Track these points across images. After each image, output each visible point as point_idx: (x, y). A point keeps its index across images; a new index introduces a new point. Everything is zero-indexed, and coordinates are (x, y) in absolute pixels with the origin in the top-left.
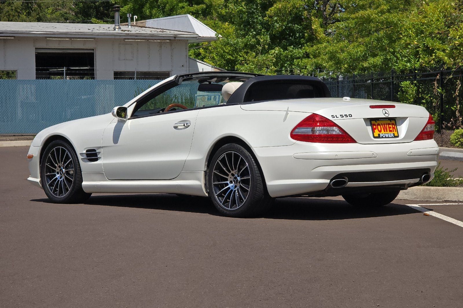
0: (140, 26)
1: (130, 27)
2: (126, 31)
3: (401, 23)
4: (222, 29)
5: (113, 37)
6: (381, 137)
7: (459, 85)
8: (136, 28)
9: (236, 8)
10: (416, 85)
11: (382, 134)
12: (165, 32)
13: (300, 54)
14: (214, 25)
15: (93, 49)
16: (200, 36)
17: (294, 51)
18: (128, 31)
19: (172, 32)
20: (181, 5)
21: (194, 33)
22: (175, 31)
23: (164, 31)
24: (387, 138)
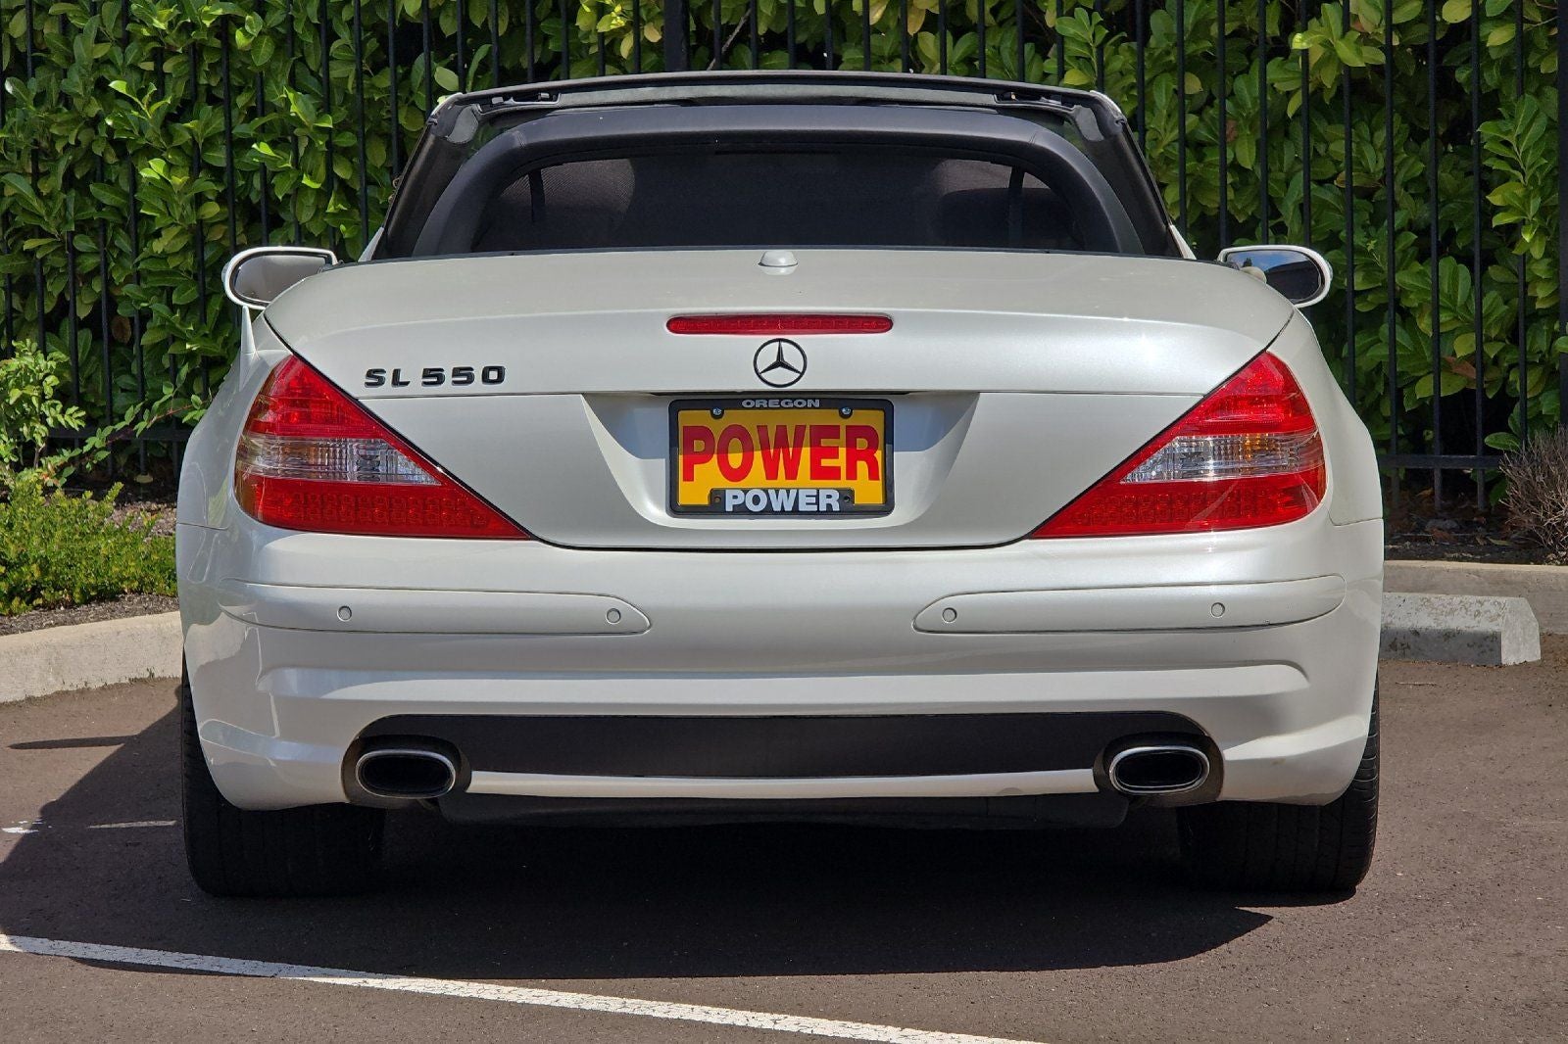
6: (729, 508)
11: (746, 491)
24: (782, 514)
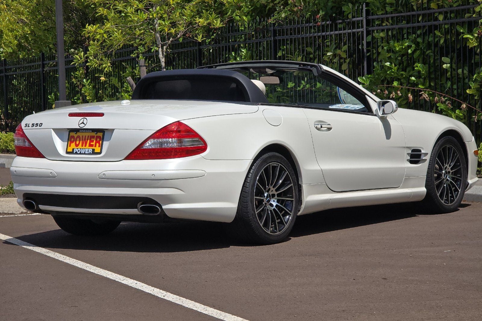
6: (74, 152)
24: (83, 154)
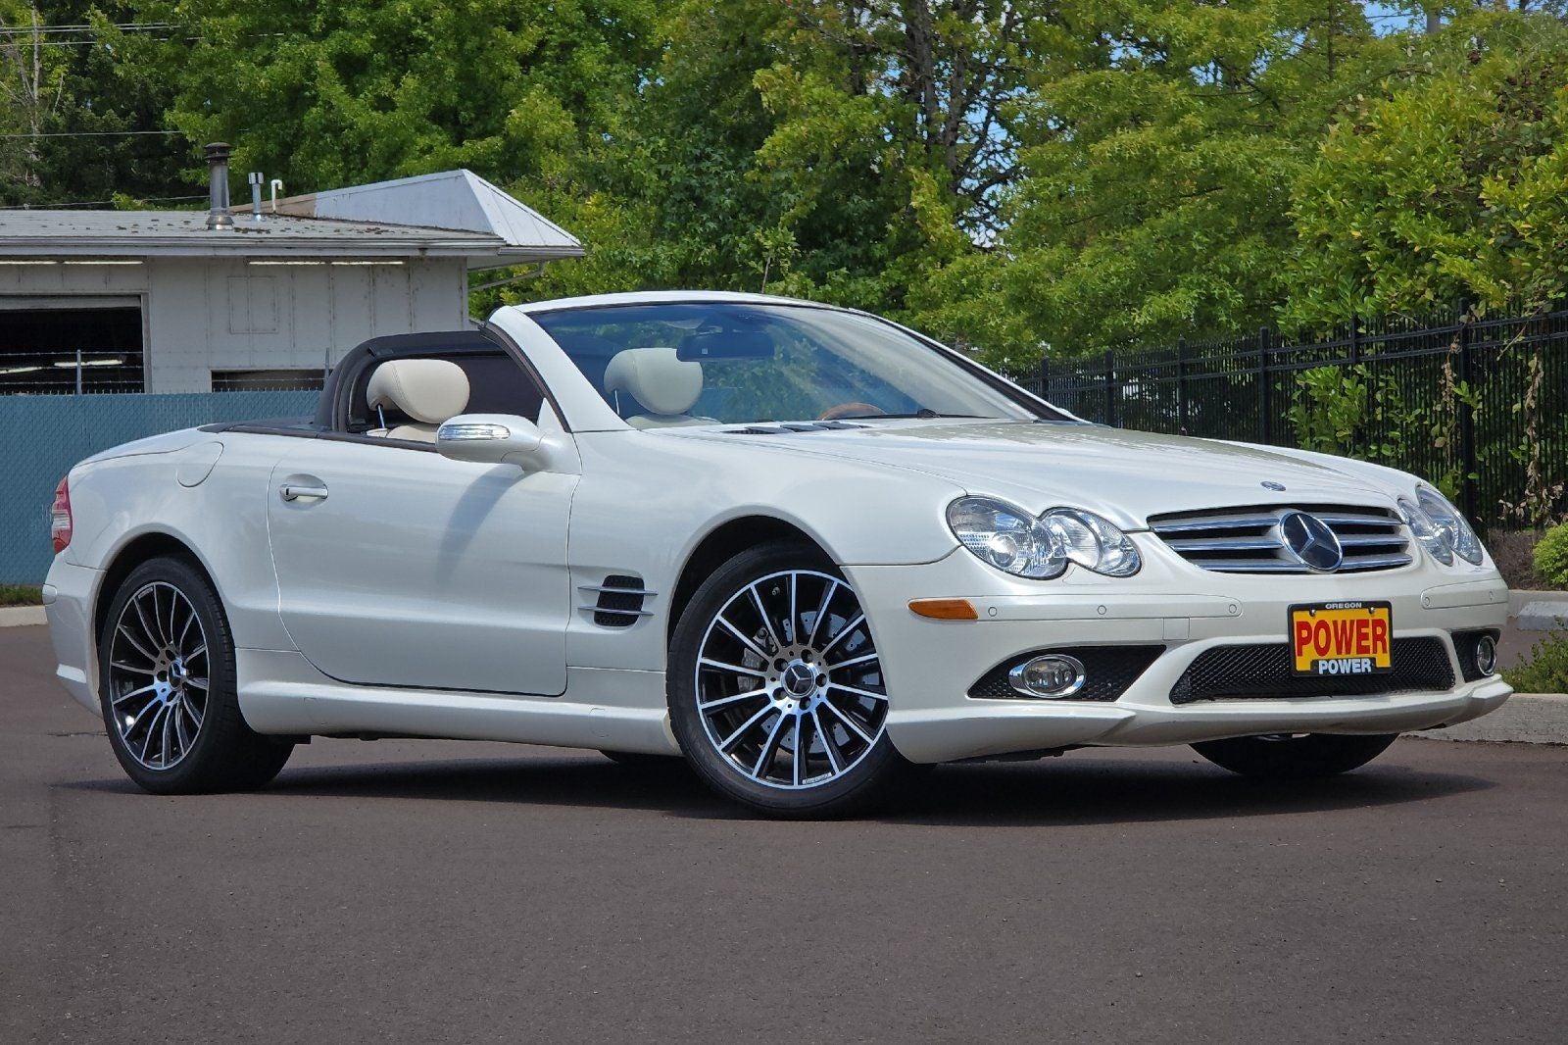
0: (292, 216)
1: (259, 217)
2: (251, 230)
3: (1258, 172)
4: (575, 219)
5: (210, 253)
7: (1539, 372)
8: (282, 222)
9: (645, 143)
10: (1361, 380)
12: (387, 231)
13: (870, 297)
14: (549, 207)
15: (139, 297)
16: (508, 242)
17: (852, 286)
18: (259, 231)
19: (412, 233)
20: (422, 141)
21: (487, 234)
22: (418, 227)
23: (382, 228)
